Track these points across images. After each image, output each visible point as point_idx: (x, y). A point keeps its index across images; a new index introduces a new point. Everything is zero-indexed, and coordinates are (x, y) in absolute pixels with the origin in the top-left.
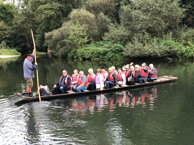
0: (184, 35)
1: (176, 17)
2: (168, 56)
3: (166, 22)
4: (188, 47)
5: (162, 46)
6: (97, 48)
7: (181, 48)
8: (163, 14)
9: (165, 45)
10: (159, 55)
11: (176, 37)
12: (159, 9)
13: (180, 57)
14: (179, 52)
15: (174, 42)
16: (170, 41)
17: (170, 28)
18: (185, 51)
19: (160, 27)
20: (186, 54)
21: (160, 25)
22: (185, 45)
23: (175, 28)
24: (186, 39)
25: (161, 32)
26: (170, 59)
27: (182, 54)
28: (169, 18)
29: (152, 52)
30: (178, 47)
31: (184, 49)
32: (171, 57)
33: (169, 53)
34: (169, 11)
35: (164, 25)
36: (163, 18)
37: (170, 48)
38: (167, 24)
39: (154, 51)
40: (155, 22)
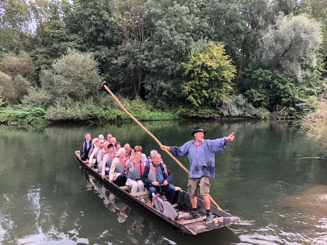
0: (104, 100)
1: (96, 84)
2: (89, 119)
3: (87, 88)
4: (107, 111)
5: (83, 110)
6: (15, 111)
7: (101, 112)
8: (84, 81)
9: (86, 109)
10: (81, 118)
11: (96, 102)
12: (80, 75)
13: (100, 120)
14: (99, 116)
15: (95, 106)
16: (91, 106)
17: (91, 94)
18: (105, 114)
19: (81, 93)
20: (106, 117)
21: (82, 91)
22: (105, 109)
23: (96, 94)
24: (105, 104)
25: (83, 97)
26: (91, 121)
27: (102, 117)
28: (90, 85)
29: (74, 115)
30: (99, 111)
31: (104, 113)
32: (92, 120)
33: (91, 116)
34: (89, 78)
35: (85, 91)
36: (84, 85)
37: (92, 112)
38: (88, 90)
39: (77, 115)
40: (77, 87)
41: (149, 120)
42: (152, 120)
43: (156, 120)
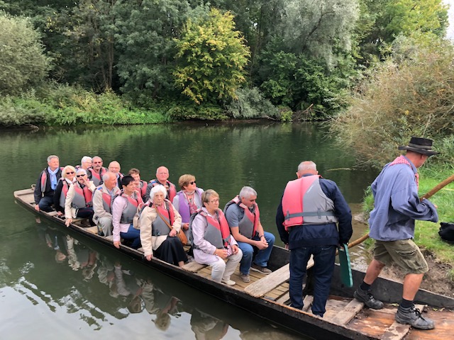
0: (54, 94)
1: (39, 68)
2: (31, 123)
3: (24, 74)
4: (60, 111)
5: (20, 108)
7: (50, 111)
8: (18, 62)
9: (24, 108)
10: (17, 121)
11: (41, 96)
12: (10, 53)
13: (50, 125)
14: (47, 118)
15: (39, 103)
16: (33, 102)
17: (30, 84)
18: (56, 116)
19: (15, 81)
20: (58, 120)
21: (15, 78)
22: (57, 107)
23: (40, 83)
24: (57, 99)
25: (17, 88)
26: (35, 127)
27: (52, 121)
28: (28, 68)
29: (4, 117)
30: (45, 110)
31: (55, 113)
32: (36, 124)
33: (33, 118)
34: (27, 58)
35: (21, 78)
36: (18, 68)
37: (34, 112)
38: (26, 77)
39: (8, 116)
40: (5, 73)
41: (127, 124)
42: (132, 124)
43: (137, 124)
